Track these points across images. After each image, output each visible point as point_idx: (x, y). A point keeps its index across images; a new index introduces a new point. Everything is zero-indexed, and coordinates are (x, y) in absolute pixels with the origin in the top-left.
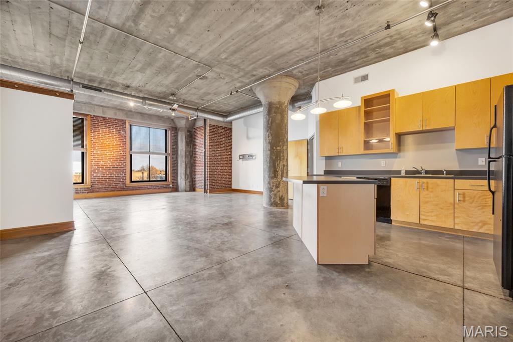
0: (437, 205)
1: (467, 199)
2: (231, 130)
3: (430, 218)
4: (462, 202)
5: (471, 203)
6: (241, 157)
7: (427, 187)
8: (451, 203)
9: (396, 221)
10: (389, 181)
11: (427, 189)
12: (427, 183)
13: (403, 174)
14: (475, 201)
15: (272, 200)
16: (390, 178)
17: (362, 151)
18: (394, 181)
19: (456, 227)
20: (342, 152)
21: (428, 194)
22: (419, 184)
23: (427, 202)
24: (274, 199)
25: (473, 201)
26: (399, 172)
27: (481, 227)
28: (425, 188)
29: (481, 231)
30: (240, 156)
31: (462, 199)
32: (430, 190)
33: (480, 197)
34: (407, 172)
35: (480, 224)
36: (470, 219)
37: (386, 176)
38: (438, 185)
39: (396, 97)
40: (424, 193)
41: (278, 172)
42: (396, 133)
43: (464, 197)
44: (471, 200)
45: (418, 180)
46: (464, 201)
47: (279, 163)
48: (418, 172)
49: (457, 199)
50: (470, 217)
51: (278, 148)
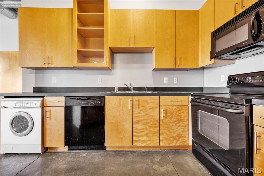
0: (147, 124)
1: (168, 115)
3: (141, 139)
5: (171, 119)
7: (139, 105)
8: (157, 120)
9: (110, 147)
10: (103, 100)
11: (139, 108)
12: (139, 101)
14: (174, 116)
17: (76, 64)
18: (109, 100)
19: (162, 144)
20: (52, 64)
21: (139, 113)
22: (131, 102)
23: (137, 122)
25: (172, 116)
26: (112, 89)
27: (178, 140)
28: (137, 106)
29: (177, 145)
31: (165, 115)
32: (141, 108)
33: (176, 113)
34: (120, 89)
35: (177, 138)
36: (171, 134)
38: (148, 103)
40: (137, 110)
42: (110, 47)
43: (166, 113)
44: (171, 116)
45: (130, 98)
46: (166, 117)
48: (127, 89)
49: (162, 116)
50: (171, 132)
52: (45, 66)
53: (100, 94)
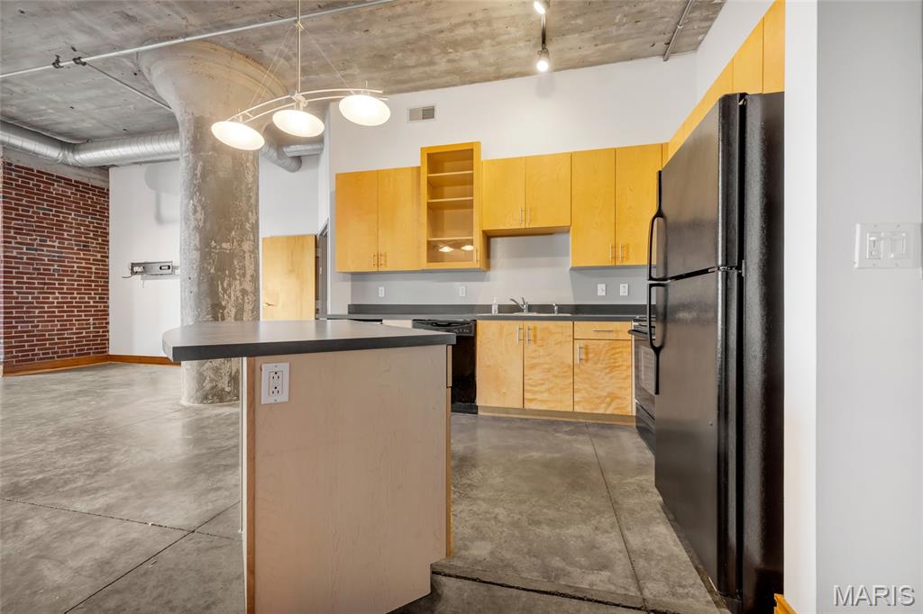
0: (549, 370)
1: (591, 356)
2: (104, 193)
3: (539, 396)
4: (584, 362)
5: (596, 363)
6: (136, 269)
7: (535, 336)
8: (569, 366)
9: (486, 409)
10: (473, 326)
11: (535, 341)
12: (535, 328)
13: (495, 311)
14: (602, 358)
15: (208, 386)
16: (475, 321)
17: (424, 264)
18: (483, 327)
19: (578, 409)
20: (385, 265)
21: (535, 351)
22: (522, 331)
23: (533, 367)
24: (212, 380)
25: (599, 360)
26: (488, 308)
27: (609, 404)
28: (532, 338)
29: (608, 412)
30: (133, 265)
31: (584, 357)
32: (539, 342)
33: (607, 352)
34: (501, 308)
35: (608, 399)
36: (595, 391)
37: (466, 315)
38: (551, 333)
39: (483, 158)
40: (532, 347)
41: (224, 308)
42: (483, 232)
43: (587, 353)
44: (595, 359)
45: (518, 324)
46: (587, 360)
47: (230, 285)
48: (517, 308)
49: (577, 357)
50: (596, 388)
51: (224, 245)
52: (375, 270)
53: (467, 317)
